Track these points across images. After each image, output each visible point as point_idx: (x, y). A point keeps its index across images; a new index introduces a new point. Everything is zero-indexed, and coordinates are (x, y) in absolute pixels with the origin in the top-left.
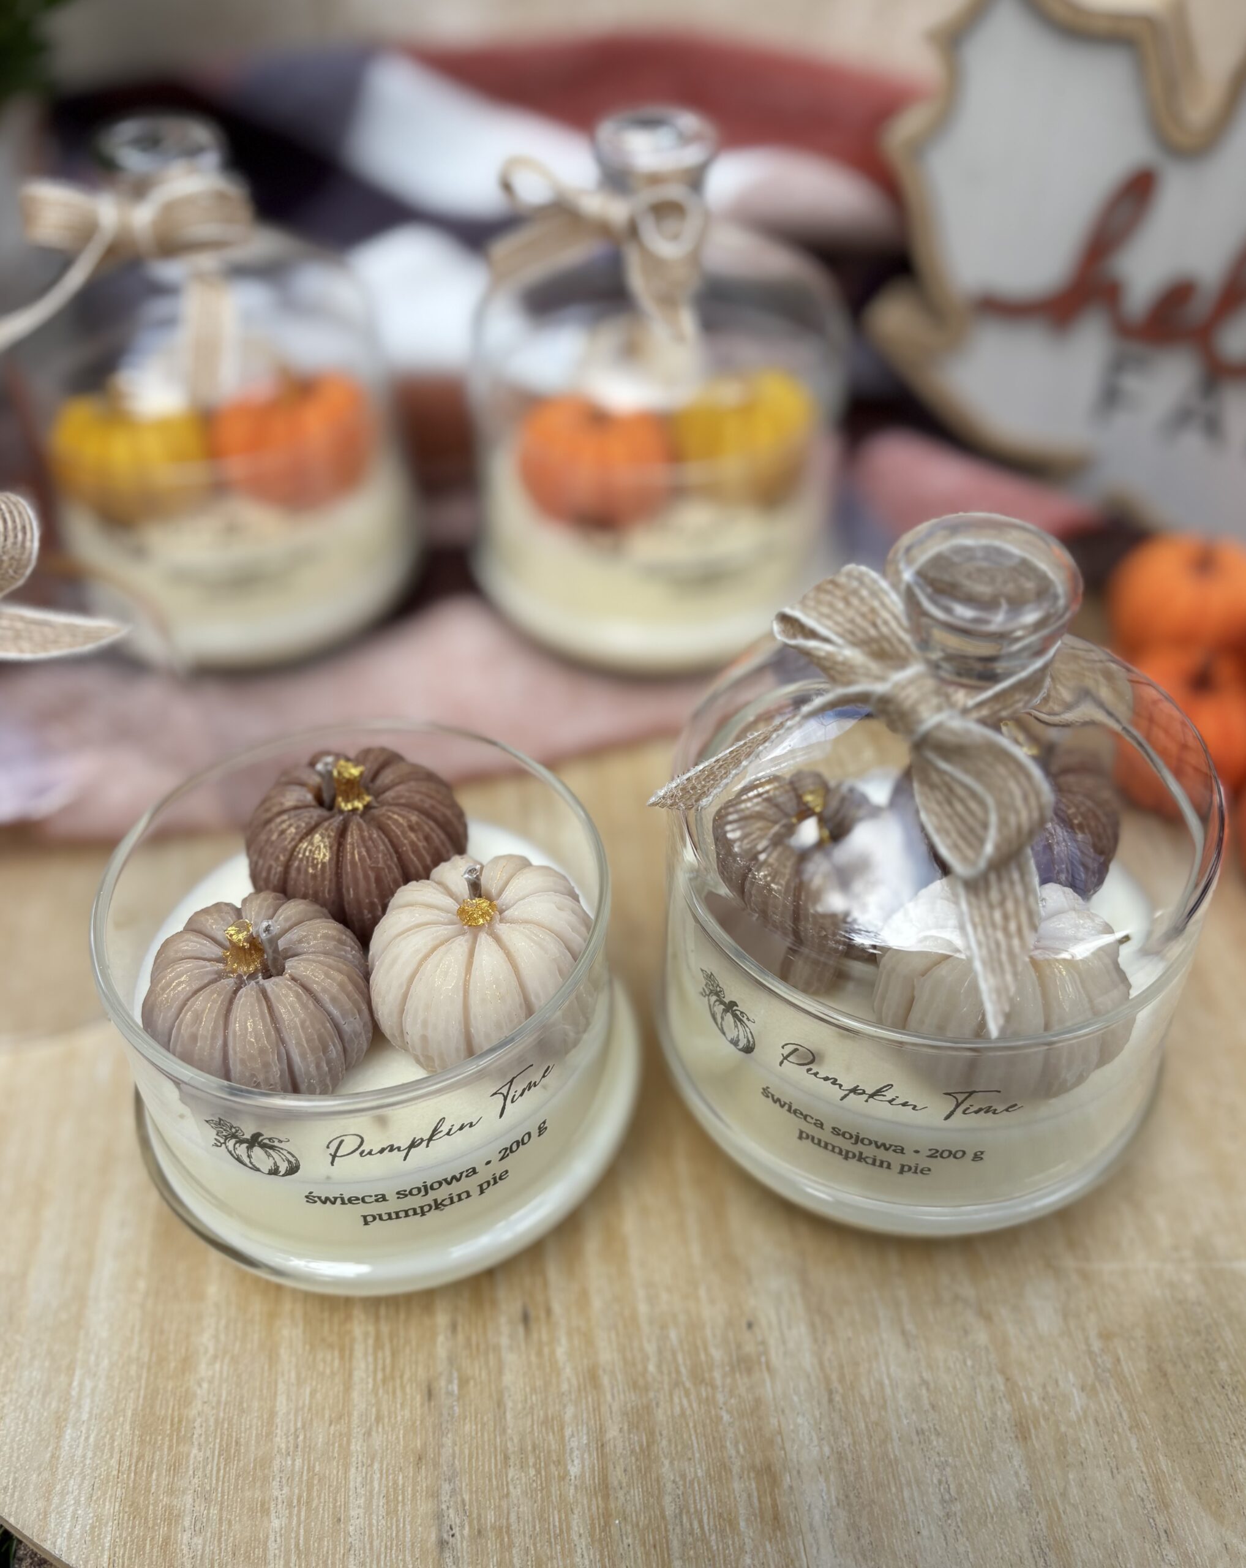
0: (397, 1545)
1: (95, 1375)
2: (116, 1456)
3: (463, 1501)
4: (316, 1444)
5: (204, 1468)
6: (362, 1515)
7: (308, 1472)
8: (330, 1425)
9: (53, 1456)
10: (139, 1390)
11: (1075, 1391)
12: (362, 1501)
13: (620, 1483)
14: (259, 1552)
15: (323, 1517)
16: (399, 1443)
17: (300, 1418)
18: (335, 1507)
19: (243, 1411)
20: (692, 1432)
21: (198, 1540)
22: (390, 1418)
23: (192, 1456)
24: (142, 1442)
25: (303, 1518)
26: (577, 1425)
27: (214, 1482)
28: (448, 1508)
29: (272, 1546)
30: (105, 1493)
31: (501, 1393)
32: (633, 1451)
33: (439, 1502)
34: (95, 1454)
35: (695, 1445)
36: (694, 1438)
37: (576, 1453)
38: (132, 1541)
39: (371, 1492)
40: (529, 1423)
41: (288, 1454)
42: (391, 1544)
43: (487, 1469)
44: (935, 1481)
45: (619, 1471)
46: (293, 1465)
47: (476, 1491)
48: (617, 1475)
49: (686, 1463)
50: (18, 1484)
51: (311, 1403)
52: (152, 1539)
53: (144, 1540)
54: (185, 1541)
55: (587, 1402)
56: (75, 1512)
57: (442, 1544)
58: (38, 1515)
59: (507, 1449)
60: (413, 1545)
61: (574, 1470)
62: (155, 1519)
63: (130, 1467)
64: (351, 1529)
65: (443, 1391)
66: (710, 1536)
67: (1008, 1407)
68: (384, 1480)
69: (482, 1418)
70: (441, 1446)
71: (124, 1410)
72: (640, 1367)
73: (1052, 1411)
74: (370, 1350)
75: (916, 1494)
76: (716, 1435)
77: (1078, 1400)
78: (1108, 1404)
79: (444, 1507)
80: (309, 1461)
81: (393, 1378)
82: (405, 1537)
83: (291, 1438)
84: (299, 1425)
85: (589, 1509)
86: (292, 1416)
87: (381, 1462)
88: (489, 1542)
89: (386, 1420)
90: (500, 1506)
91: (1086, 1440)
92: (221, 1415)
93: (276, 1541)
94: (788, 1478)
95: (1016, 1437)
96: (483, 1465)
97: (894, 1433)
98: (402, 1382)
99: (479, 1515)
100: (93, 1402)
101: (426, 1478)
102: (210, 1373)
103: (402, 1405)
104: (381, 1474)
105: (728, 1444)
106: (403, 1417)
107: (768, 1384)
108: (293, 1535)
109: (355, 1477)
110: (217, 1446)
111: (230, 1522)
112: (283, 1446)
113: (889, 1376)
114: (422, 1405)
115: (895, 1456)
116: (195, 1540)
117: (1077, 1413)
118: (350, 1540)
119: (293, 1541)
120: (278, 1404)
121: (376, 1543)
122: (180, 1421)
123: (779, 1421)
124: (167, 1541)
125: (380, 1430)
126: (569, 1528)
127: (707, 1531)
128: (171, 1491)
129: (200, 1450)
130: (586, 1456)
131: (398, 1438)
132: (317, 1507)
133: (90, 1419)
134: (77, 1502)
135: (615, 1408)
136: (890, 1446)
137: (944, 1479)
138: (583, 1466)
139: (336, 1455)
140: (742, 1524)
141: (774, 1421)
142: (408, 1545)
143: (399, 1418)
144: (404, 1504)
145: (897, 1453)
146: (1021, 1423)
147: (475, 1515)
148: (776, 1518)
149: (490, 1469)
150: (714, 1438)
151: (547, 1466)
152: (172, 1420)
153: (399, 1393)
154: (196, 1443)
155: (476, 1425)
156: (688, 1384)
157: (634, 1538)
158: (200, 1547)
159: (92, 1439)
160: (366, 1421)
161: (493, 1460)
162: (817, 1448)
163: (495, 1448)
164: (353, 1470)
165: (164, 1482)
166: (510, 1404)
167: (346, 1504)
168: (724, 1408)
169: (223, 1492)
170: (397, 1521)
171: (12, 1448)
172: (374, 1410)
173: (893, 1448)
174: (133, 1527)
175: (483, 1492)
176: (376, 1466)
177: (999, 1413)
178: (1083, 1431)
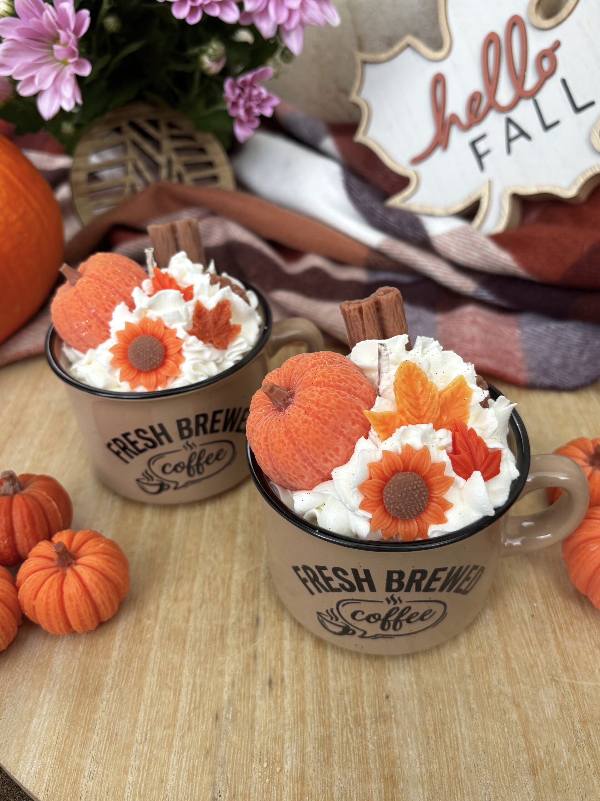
0: (191, 798)
1: (52, 692)
2: (56, 734)
3: (227, 778)
4: (156, 739)
5: (99, 745)
6: (174, 779)
7: (150, 753)
8: (164, 729)
9: (26, 731)
10: (72, 702)
11: (564, 750)
12: (175, 772)
13: (311, 777)
14: (120, 793)
15: (155, 779)
16: (198, 743)
17: (149, 725)
18: (161, 773)
19: (121, 718)
20: (352, 752)
21: (91, 783)
22: (195, 729)
23: (93, 739)
24: (70, 729)
25: (144, 778)
26: (291, 743)
27: (102, 753)
28: (219, 781)
29: (127, 791)
30: (48, 753)
31: (253, 721)
32: (319, 760)
33: (215, 777)
34: (46, 733)
35: (353, 760)
36: (352, 756)
37: (289, 758)
38: (58, 780)
39: (181, 767)
40: (266, 739)
41: (141, 743)
43: (242, 762)
45: (311, 771)
46: (143, 749)
47: (235, 774)
48: (310, 772)
49: (347, 770)
50: (7, 744)
51: (156, 717)
52: (68, 780)
53: (64, 780)
54: (84, 783)
55: (298, 730)
56: (33, 760)
58: (15, 761)
59: (253, 752)
60: (199, 799)
61: (287, 767)
62: (71, 769)
63: (62, 741)
64: (168, 786)
65: (224, 717)
67: (526, 756)
68: (188, 762)
69: (242, 734)
70: (219, 746)
71: (63, 712)
72: (327, 714)
73: (551, 761)
74: (189, 692)
76: (365, 755)
77: (566, 756)
78: (583, 760)
79: (217, 780)
80: (151, 748)
81: (199, 708)
82: (195, 794)
83: (144, 735)
84: (149, 728)
85: (293, 790)
86: (146, 723)
87: (188, 752)
89: (193, 730)
90: (246, 783)
91: (569, 778)
92: (111, 719)
93: (129, 788)
94: (402, 784)
95: (530, 773)
96: (240, 760)
97: (462, 765)
98: (203, 710)
99: (235, 786)
100: (49, 706)
101: (210, 763)
102: (108, 696)
103: (202, 723)
104: (187, 759)
105: (371, 761)
106: (202, 729)
107: (395, 730)
108: (138, 786)
109: (174, 759)
110: (106, 735)
111: (107, 776)
112: (139, 738)
113: (461, 732)
114: (212, 724)
115: (462, 778)
116: (89, 783)
117: (564, 763)
118: (167, 792)
119: (138, 789)
120: (139, 716)
121: (180, 795)
122: (90, 720)
123: (399, 752)
124: (75, 782)
125: (189, 735)
128: (80, 756)
129: (97, 736)
130: (294, 760)
131: (198, 740)
132: (152, 773)
133: (46, 714)
134: (34, 756)
135: (312, 734)
136: (459, 772)
138: (292, 766)
139: (165, 746)
141: (396, 751)
143: (200, 729)
144: (197, 776)
145: (463, 776)
146: (533, 766)
147: (233, 786)
149: (243, 762)
150: (363, 757)
151: (273, 763)
152: (86, 719)
153: (201, 716)
154: (96, 732)
155: (239, 737)
156: (352, 726)
158: (91, 787)
159: (46, 724)
160: (183, 729)
161: (245, 757)
162: (419, 769)
163: (247, 751)
164: (173, 755)
165: (78, 751)
166: (257, 728)
167: (167, 774)
168: (370, 741)
169: (106, 760)
170: (192, 784)
171: (7, 725)
172: (187, 724)
173: (461, 773)
174: (60, 772)
175: (238, 774)
176: (185, 754)
177: (521, 759)
178: (567, 773)
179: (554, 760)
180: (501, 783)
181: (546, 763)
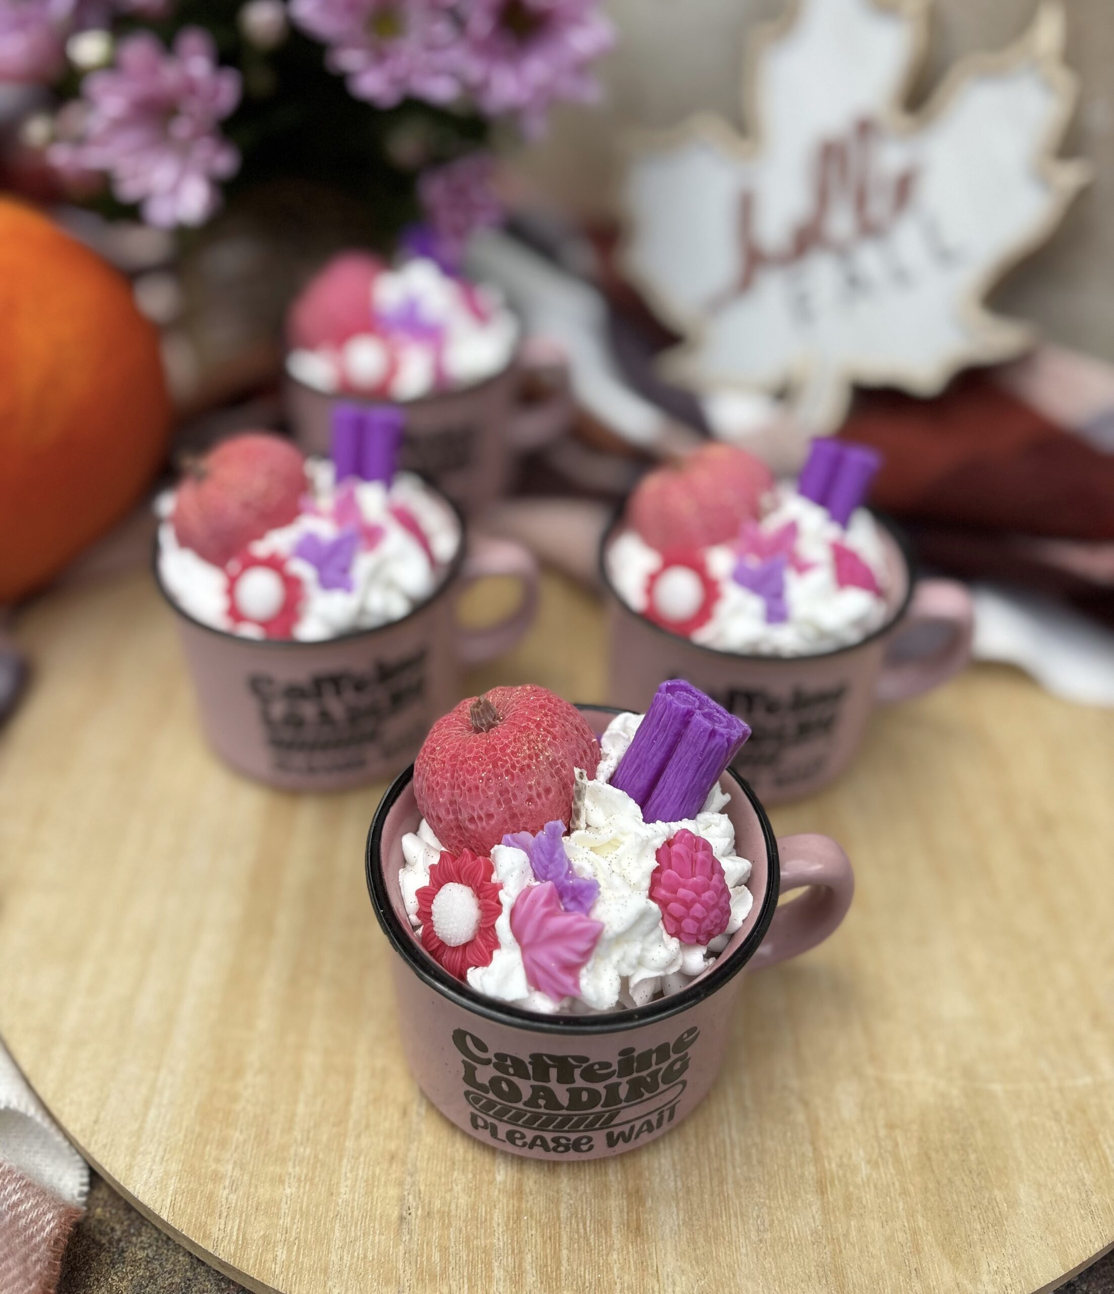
0: (370, 1217)
3: (421, 1191)
6: (348, 1192)
7: (315, 1158)
9: (140, 1127)
11: (863, 1164)
12: (349, 1183)
13: (531, 1191)
14: (274, 1210)
15: (321, 1191)
18: (330, 1185)
23: (236, 1137)
25: (307, 1189)
27: (249, 1157)
28: (409, 1195)
29: (284, 1206)
30: (173, 1156)
33: (404, 1190)
34: (168, 1129)
38: (188, 1191)
39: (356, 1177)
42: (366, 1215)
44: (755, 1216)
45: (532, 1183)
47: (431, 1186)
48: (530, 1185)
50: (114, 1143)
52: (202, 1192)
53: (196, 1192)
54: (224, 1196)
56: (151, 1167)
57: (402, 1219)
58: (126, 1167)
60: (381, 1217)
62: (205, 1178)
63: (192, 1140)
64: (340, 1201)
66: (590, 1235)
67: (813, 1170)
73: (845, 1177)
75: (740, 1223)
77: (865, 1170)
78: (886, 1176)
82: (376, 1211)
85: (508, 1207)
88: (434, 1222)
91: (866, 1199)
93: (286, 1203)
94: (651, 1202)
95: (817, 1191)
101: (396, 1172)
111: (256, 1186)
117: (863, 1178)
118: (338, 1208)
119: (299, 1205)
121: (356, 1213)
124: (212, 1194)
126: (492, 1219)
127: (588, 1232)
132: (318, 1184)
134: (153, 1161)
137: (761, 1215)
140: (614, 1230)
142: (378, 1217)
144: (378, 1188)
146: (822, 1182)
147: (427, 1202)
148: (638, 1228)
157: (537, 1230)
159: (168, 1118)
165: (214, 1153)
167: (338, 1184)
169: (254, 1166)
170: (373, 1199)
174: (190, 1182)
175: (435, 1186)
177: (807, 1173)
178: (865, 1192)
179: (849, 1175)
180: (778, 1201)
181: (839, 1178)
